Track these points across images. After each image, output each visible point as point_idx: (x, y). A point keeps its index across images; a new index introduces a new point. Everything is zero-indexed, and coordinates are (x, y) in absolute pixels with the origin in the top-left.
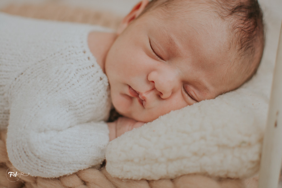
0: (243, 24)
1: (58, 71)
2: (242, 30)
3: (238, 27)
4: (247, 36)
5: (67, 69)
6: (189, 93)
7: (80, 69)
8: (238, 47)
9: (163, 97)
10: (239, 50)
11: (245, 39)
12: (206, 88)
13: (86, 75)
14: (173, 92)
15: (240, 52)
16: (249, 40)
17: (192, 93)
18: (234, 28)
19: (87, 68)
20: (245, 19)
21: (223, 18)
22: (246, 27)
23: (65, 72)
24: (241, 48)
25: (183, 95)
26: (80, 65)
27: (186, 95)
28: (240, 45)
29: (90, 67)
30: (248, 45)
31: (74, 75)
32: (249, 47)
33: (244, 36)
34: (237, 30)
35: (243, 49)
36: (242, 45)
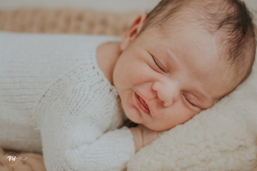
0: (230, 35)
1: (73, 90)
2: (230, 41)
3: (225, 39)
4: (236, 45)
5: (82, 88)
6: (190, 101)
7: (93, 85)
8: (227, 57)
9: (165, 105)
10: (229, 60)
11: (234, 48)
12: (203, 96)
13: (98, 89)
14: (174, 102)
15: (230, 61)
16: (238, 49)
17: (193, 101)
18: (222, 41)
19: (98, 83)
20: (232, 30)
21: (211, 33)
22: (234, 37)
23: (80, 90)
24: (231, 57)
25: (184, 103)
26: (92, 82)
27: (188, 103)
28: (229, 54)
29: (100, 81)
30: (237, 53)
31: (89, 91)
32: (238, 55)
33: (233, 46)
34: (225, 42)
35: (233, 58)
36: (231, 54)
